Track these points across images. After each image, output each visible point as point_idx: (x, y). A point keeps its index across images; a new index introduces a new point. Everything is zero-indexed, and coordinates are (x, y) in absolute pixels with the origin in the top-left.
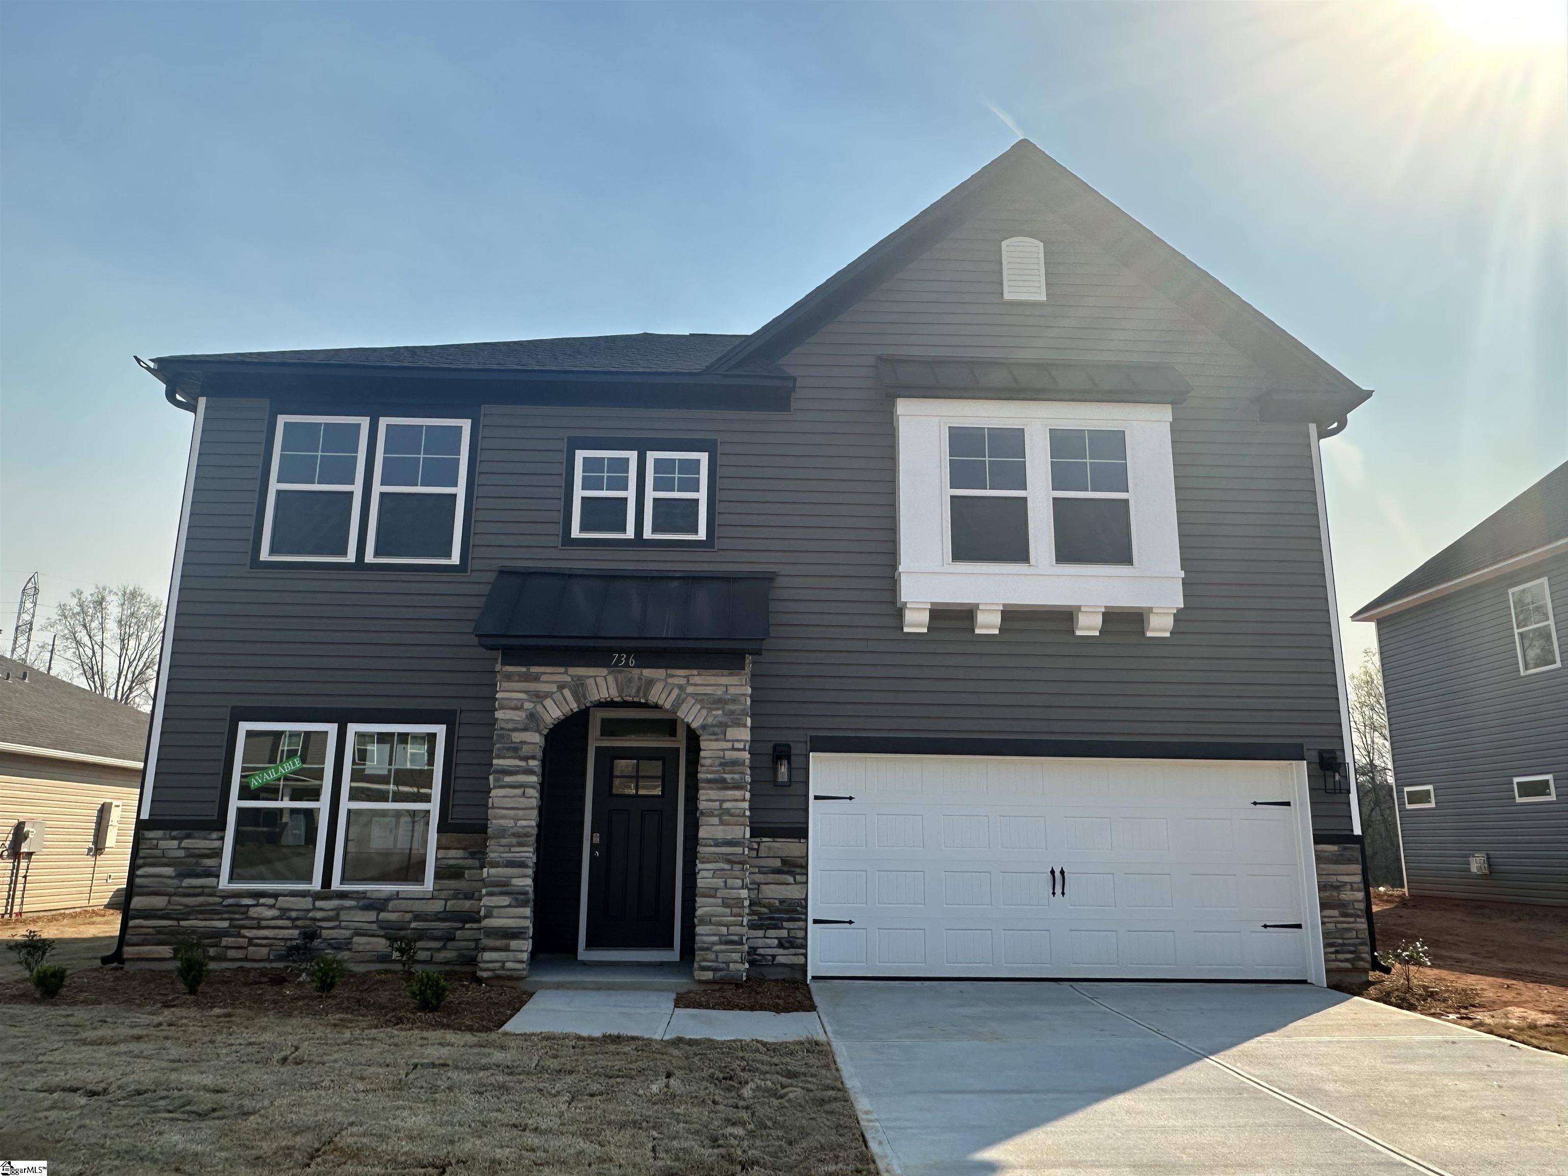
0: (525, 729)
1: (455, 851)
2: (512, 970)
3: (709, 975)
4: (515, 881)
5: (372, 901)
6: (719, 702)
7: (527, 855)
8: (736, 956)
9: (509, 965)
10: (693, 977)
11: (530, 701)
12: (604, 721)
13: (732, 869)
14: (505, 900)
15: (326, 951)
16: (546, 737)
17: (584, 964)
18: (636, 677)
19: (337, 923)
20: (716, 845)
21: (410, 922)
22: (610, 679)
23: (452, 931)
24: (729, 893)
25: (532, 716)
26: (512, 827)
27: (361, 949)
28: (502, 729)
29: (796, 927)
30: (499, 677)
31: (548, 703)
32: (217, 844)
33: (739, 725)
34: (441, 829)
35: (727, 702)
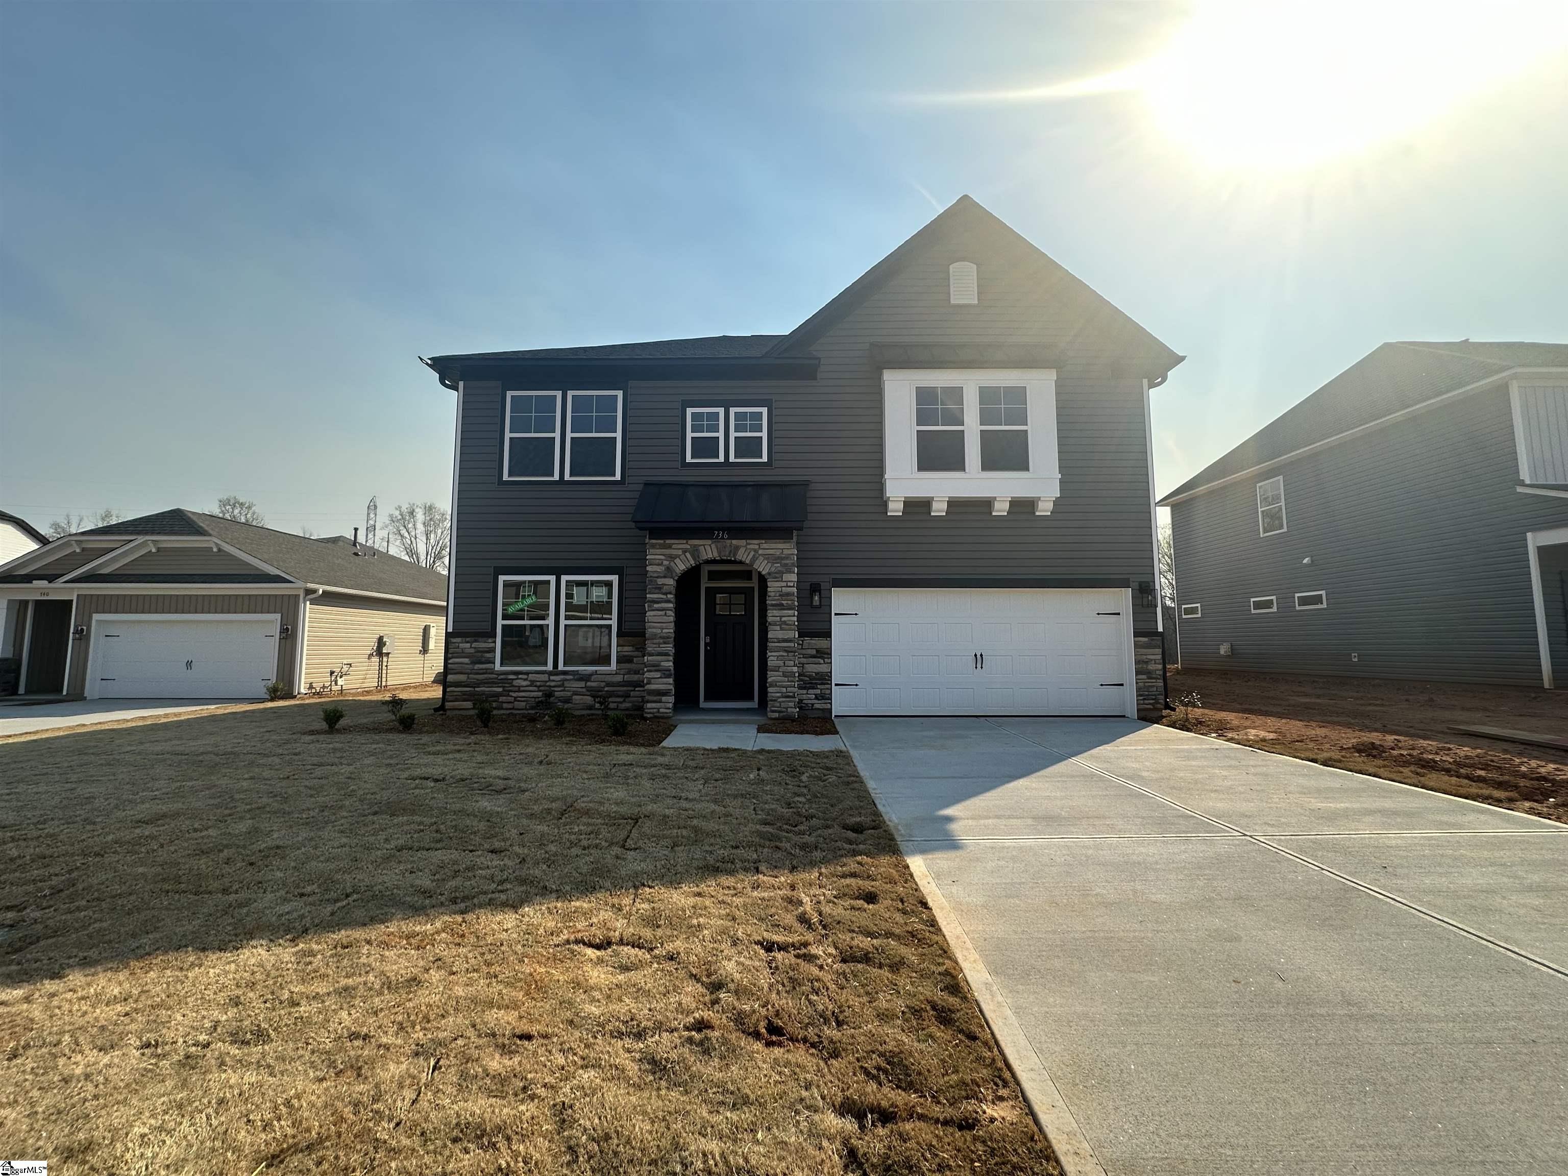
0: (665, 577)
1: (627, 647)
2: (664, 713)
3: (776, 715)
4: (662, 664)
5: (582, 676)
6: (778, 559)
7: (669, 649)
8: (792, 704)
9: (661, 710)
10: (767, 716)
11: (667, 560)
12: (709, 572)
13: (788, 656)
14: (658, 675)
15: (558, 704)
16: (677, 581)
17: (703, 709)
18: (728, 545)
19: (563, 688)
20: (778, 642)
21: (604, 687)
22: (713, 546)
23: (628, 692)
24: (786, 669)
25: (668, 569)
26: (660, 633)
27: (577, 702)
28: (651, 577)
29: (825, 688)
30: (648, 546)
31: (677, 561)
32: (492, 645)
33: (790, 572)
34: (619, 635)
35: (783, 559)
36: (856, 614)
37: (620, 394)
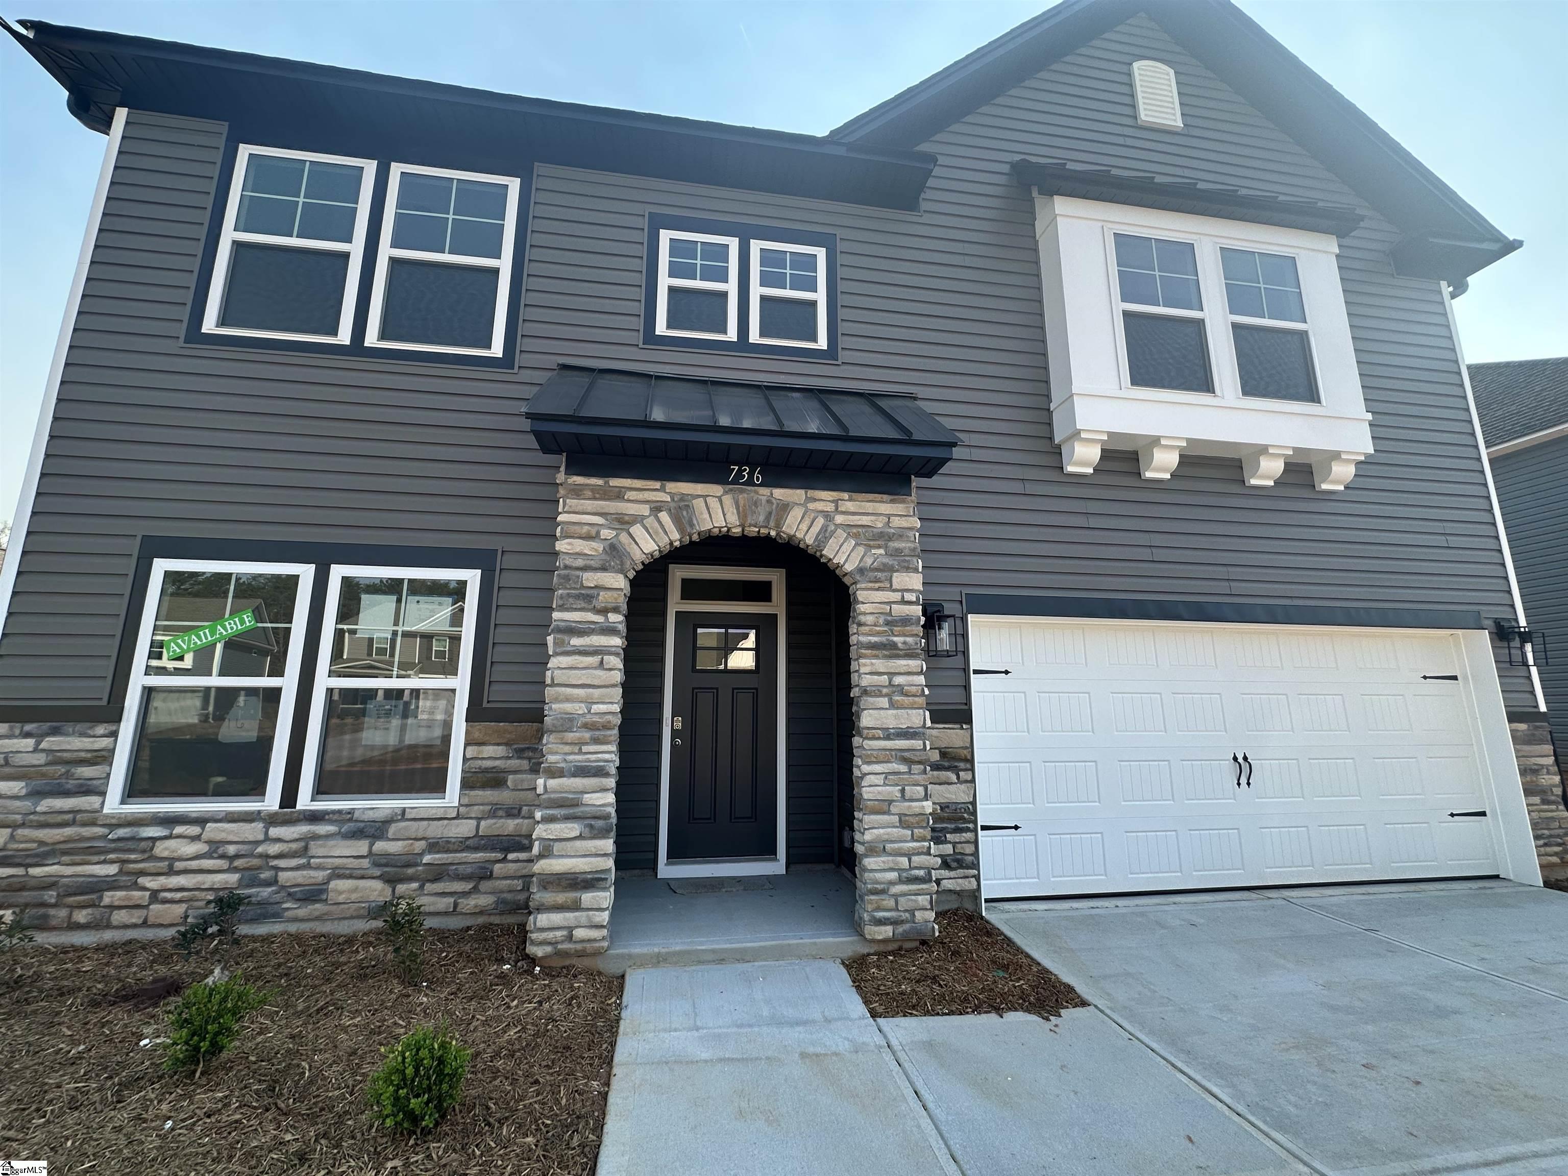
0: (604, 569)
1: (491, 748)
2: (583, 941)
3: (887, 931)
4: (588, 798)
5: (362, 825)
6: (882, 538)
7: (607, 756)
8: (923, 900)
9: (579, 933)
10: (862, 935)
11: (610, 528)
12: (685, 581)
13: (910, 772)
14: (573, 829)
15: (285, 906)
16: (633, 583)
17: (670, 886)
18: (764, 499)
19: (303, 861)
20: (888, 738)
21: (421, 855)
22: (728, 500)
23: (487, 865)
24: (910, 807)
25: (613, 549)
26: (583, 715)
27: (341, 899)
28: (566, 567)
29: (963, 839)
30: (562, 491)
31: (637, 530)
32: (105, 742)
33: (908, 569)
34: (472, 716)
35: (890, 538)
36: (1007, 672)
37: (514, 185)
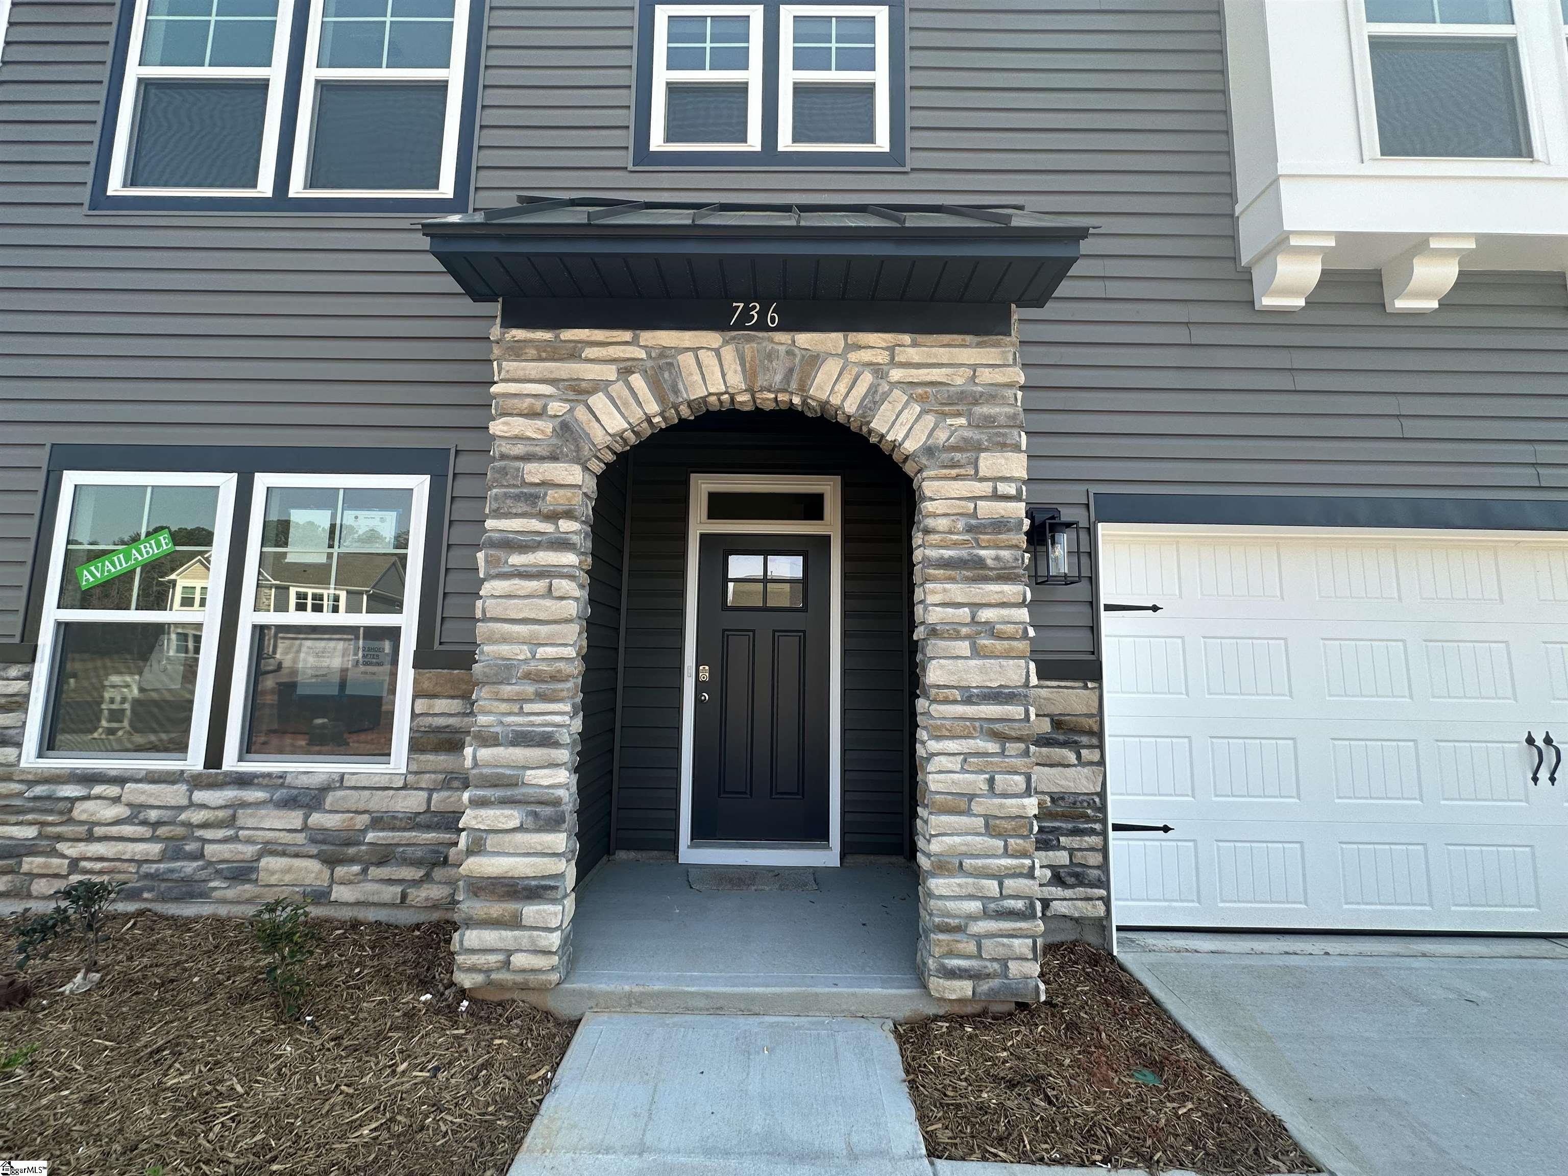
0: (554, 458)
1: (444, 702)
2: (524, 971)
3: (963, 988)
4: (532, 776)
5: (295, 792)
6: (962, 400)
7: (557, 719)
8: (1022, 946)
9: (519, 960)
10: (925, 987)
11: (562, 400)
13: (1002, 753)
14: (511, 817)
15: (212, 884)
16: (603, 480)
17: (690, 872)
18: (782, 349)
19: (231, 832)
20: (968, 700)
21: (364, 831)
22: (728, 353)
24: (1001, 806)
25: (566, 429)
26: (525, 661)
27: (273, 880)
28: (503, 457)
30: (496, 351)
31: (598, 401)
32: (20, 686)
33: (1003, 446)
34: (419, 662)
35: (976, 400)
36: (1155, 608)
